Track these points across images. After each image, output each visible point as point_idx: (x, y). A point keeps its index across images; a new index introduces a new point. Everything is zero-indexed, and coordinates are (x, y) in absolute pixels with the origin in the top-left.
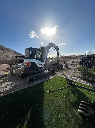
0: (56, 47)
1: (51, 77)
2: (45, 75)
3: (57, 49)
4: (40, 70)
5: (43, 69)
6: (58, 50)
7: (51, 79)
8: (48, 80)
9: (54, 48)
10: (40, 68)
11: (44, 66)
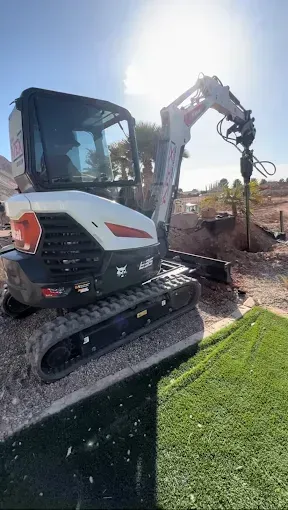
0: (242, 117)
1: (215, 326)
2: (164, 303)
3: (244, 129)
4: (121, 271)
5: (149, 262)
6: (247, 138)
7: (214, 342)
8: (193, 351)
9: (230, 118)
10: (121, 257)
11: (154, 241)
